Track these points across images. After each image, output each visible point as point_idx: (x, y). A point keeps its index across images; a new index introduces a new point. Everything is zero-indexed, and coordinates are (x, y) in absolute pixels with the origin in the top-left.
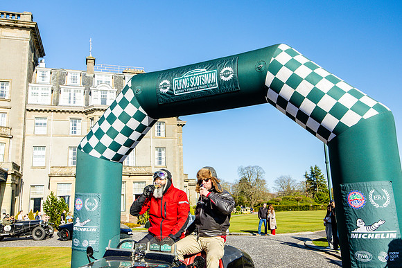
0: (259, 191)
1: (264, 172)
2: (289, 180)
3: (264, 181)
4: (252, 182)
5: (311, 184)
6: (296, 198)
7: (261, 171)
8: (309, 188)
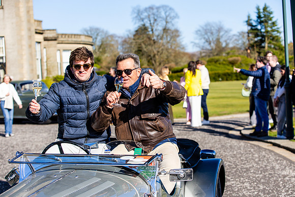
0: (167, 49)
1: (177, 16)
2: (219, 30)
3: (177, 31)
4: (156, 33)
5: (257, 36)
6: (231, 59)
7: (172, 14)
8: (252, 42)
